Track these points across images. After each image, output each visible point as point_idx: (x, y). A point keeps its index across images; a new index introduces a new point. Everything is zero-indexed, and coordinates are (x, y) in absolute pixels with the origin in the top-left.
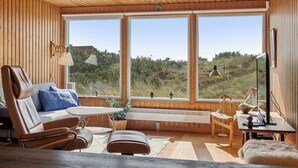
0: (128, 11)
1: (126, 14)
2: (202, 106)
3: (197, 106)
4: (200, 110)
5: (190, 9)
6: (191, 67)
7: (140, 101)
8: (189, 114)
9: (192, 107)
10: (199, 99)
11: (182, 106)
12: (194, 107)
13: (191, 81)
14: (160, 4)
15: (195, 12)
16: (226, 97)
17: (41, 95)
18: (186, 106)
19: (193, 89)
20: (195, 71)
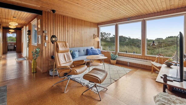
0: (118, 22)
1: (117, 23)
2: (148, 58)
3: (145, 57)
4: (147, 60)
5: (142, 18)
6: (143, 42)
7: (122, 54)
8: (141, 61)
9: (143, 58)
10: (146, 55)
11: (138, 57)
12: (144, 58)
13: (143, 47)
14: (129, 18)
15: (144, 19)
16: (160, 55)
17: (87, 50)
18: (140, 57)
19: (144, 50)
20: (144, 43)
